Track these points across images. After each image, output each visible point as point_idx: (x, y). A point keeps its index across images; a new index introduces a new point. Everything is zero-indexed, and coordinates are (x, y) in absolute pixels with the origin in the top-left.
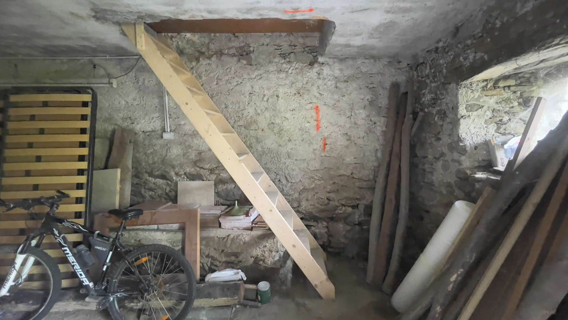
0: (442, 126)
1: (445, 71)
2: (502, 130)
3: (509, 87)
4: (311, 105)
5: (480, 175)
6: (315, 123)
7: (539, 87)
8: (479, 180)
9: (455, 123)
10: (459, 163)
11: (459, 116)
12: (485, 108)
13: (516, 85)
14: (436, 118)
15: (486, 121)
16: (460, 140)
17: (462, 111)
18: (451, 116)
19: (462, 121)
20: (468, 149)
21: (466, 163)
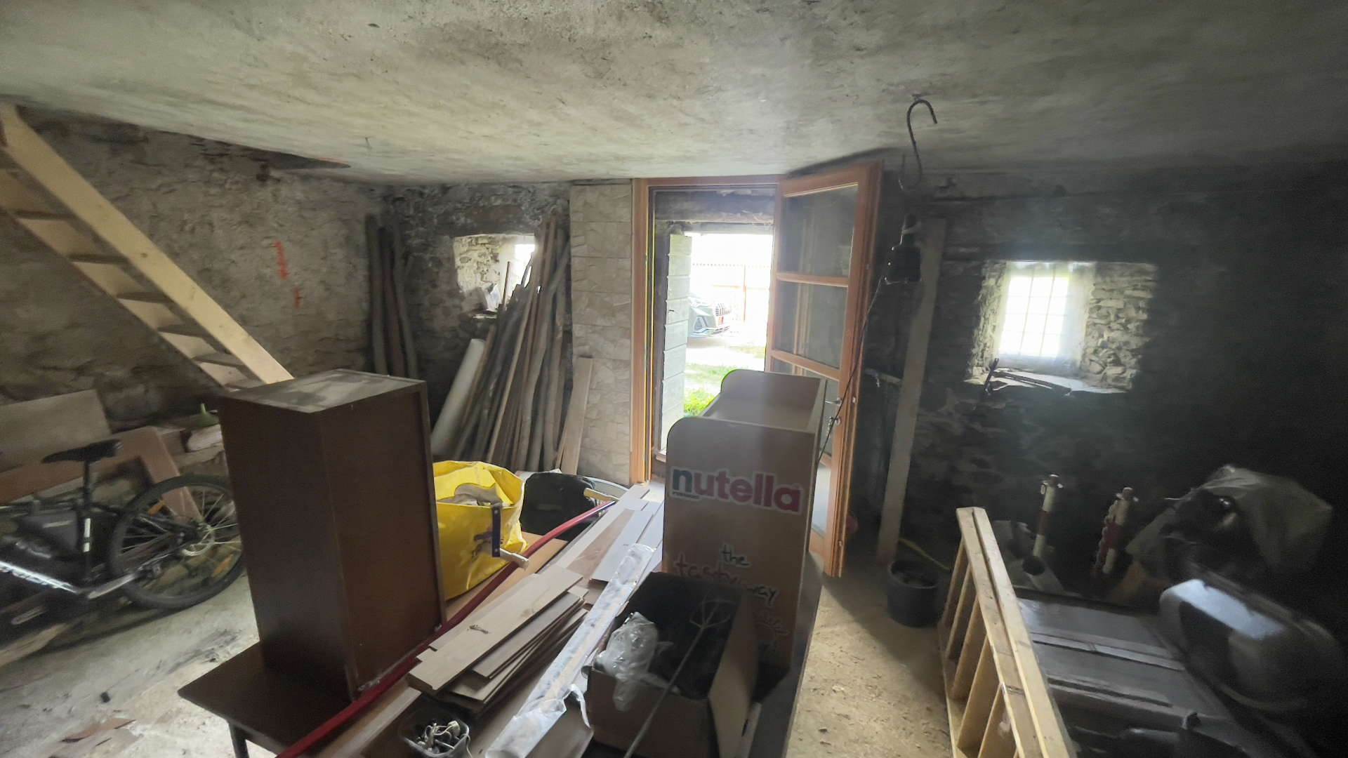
0: (438, 273)
1: (435, 221)
2: (484, 279)
3: (484, 244)
4: (270, 241)
5: (479, 317)
6: (279, 268)
7: (500, 247)
8: (479, 321)
9: (453, 272)
10: (461, 308)
11: (456, 267)
12: (472, 261)
13: (489, 243)
14: (430, 265)
15: (474, 271)
16: (459, 288)
17: (458, 262)
18: (447, 265)
19: (459, 271)
20: (466, 296)
21: (467, 307)
